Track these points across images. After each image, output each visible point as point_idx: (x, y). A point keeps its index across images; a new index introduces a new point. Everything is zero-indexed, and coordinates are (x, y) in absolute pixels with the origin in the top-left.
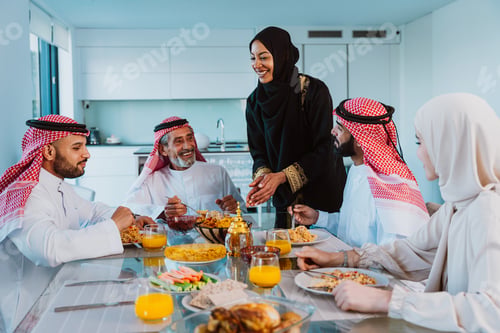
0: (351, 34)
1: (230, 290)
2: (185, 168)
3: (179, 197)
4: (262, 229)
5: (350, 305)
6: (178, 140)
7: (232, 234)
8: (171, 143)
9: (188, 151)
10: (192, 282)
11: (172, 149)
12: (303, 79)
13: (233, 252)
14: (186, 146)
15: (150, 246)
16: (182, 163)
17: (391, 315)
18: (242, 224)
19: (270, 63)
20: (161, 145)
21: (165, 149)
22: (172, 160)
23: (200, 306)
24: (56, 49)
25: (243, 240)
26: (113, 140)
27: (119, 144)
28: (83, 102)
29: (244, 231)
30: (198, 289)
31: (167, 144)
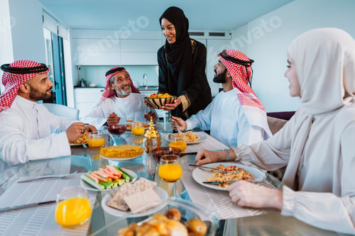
0: (208, 34)
1: (142, 190)
2: (125, 96)
3: (116, 113)
4: (166, 132)
5: (245, 202)
6: (120, 79)
7: (148, 138)
8: (115, 82)
9: (126, 85)
10: (113, 180)
11: (116, 85)
12: (193, 42)
13: (148, 149)
14: (125, 82)
15: (93, 146)
16: (124, 93)
17: (284, 213)
18: (154, 132)
19: (174, 32)
20: (110, 83)
21: (113, 85)
22: (118, 92)
23: (116, 206)
24: (62, 39)
25: (155, 142)
26: (93, 85)
27: (96, 87)
28: (77, 66)
29: (155, 136)
30: (118, 185)
31: (113, 83)
